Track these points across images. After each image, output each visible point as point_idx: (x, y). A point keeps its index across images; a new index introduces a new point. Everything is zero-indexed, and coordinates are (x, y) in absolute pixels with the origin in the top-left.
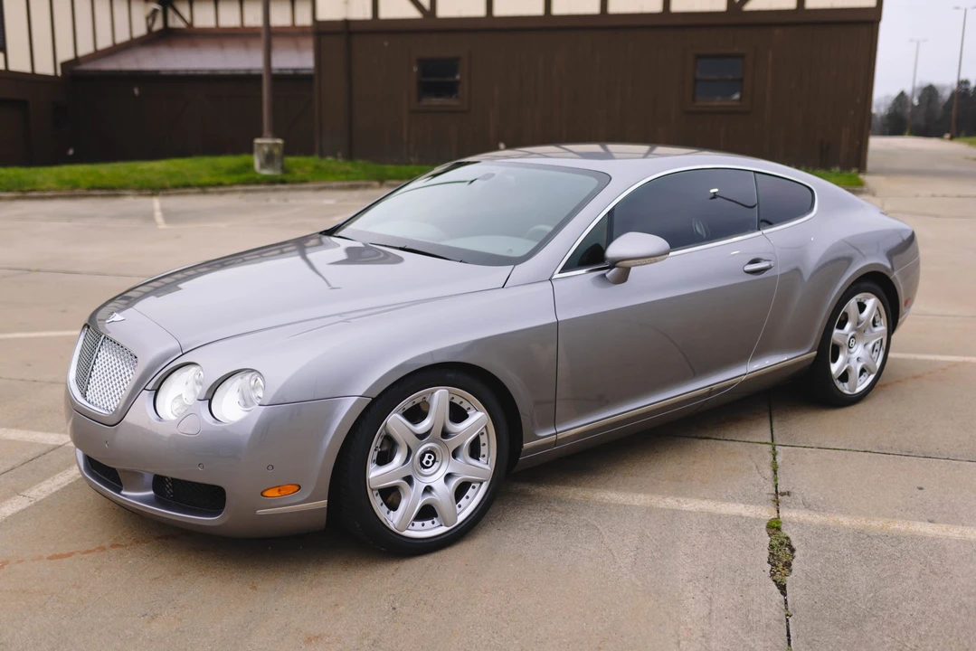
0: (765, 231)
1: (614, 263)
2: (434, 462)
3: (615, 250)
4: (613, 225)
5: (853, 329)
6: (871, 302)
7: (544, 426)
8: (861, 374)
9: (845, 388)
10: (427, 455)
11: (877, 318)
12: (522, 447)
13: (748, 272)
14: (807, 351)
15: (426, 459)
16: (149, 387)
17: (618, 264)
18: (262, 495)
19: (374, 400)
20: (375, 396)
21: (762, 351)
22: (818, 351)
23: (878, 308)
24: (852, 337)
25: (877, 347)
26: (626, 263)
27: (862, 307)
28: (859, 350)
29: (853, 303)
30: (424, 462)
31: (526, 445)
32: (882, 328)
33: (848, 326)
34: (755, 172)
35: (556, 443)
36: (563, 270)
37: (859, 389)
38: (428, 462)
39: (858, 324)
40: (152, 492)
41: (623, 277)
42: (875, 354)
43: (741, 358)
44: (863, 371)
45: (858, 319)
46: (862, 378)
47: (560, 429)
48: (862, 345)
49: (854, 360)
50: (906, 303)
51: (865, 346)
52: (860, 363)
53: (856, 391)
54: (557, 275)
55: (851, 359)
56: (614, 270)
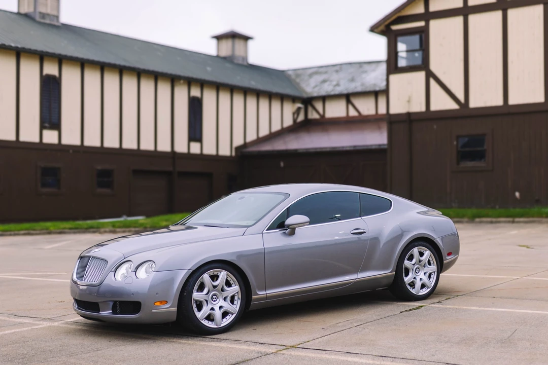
0: (363, 218)
1: (288, 226)
2: (216, 300)
3: (289, 221)
4: (289, 212)
5: (417, 264)
7: (261, 290)
9: (414, 292)
12: (252, 298)
13: (353, 233)
14: (389, 271)
16: (113, 270)
17: (290, 227)
18: (153, 304)
19: (194, 271)
20: (194, 269)
21: (365, 269)
22: (396, 272)
23: (430, 255)
24: (418, 268)
25: (432, 275)
26: (293, 226)
27: (421, 254)
28: (421, 275)
31: (254, 297)
32: (434, 266)
33: (414, 261)
34: (359, 193)
35: (267, 298)
36: (267, 230)
40: (111, 311)
41: (292, 233)
43: (354, 272)
45: (419, 259)
46: (424, 289)
47: (268, 292)
48: (423, 273)
49: (418, 279)
50: (449, 254)
51: (425, 273)
52: (422, 282)
53: (420, 294)
54: (265, 232)
55: (417, 278)
56: (289, 230)
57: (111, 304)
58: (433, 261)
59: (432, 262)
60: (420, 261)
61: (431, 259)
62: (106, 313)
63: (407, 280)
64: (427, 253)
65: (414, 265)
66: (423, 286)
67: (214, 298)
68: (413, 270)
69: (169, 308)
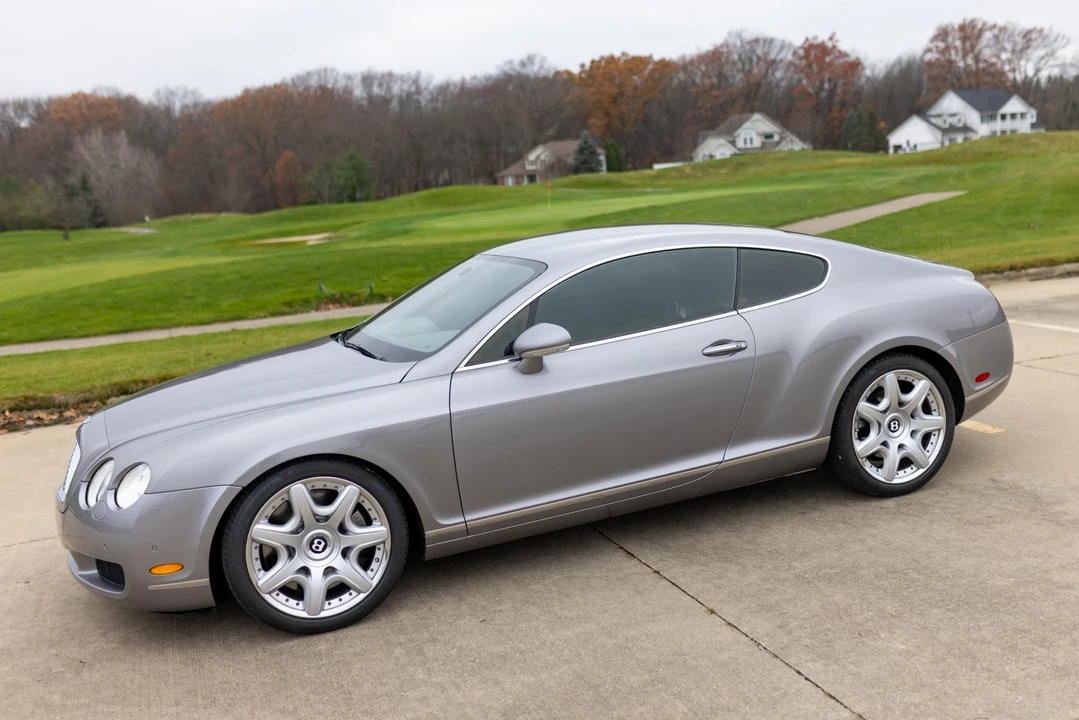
0: (740, 311)
1: (520, 354)
2: (324, 549)
3: (525, 340)
4: (532, 315)
5: (893, 410)
7: (449, 512)
10: (316, 541)
12: (424, 534)
13: (711, 354)
14: (811, 438)
15: (316, 544)
16: (88, 479)
17: (523, 355)
18: (150, 571)
19: (246, 488)
20: (245, 484)
21: (747, 436)
22: (831, 435)
23: (931, 392)
24: (895, 419)
25: (933, 437)
26: (535, 353)
27: (906, 386)
28: (903, 436)
30: (314, 547)
31: (428, 533)
33: (884, 403)
34: (738, 248)
35: (467, 531)
36: (469, 364)
37: (901, 480)
38: (317, 548)
40: (96, 571)
41: (538, 367)
43: (717, 444)
44: (907, 461)
45: (899, 399)
46: (908, 470)
47: (470, 516)
48: (907, 431)
49: (893, 445)
50: (981, 378)
51: (913, 433)
52: (903, 452)
53: (895, 481)
54: (462, 368)
55: (890, 444)
56: (523, 361)
58: (938, 402)
59: (933, 406)
60: (901, 404)
61: (931, 399)
62: (88, 574)
63: (861, 447)
64: (922, 386)
65: (884, 412)
66: (905, 463)
67: (318, 544)
68: (880, 425)
69: (187, 579)
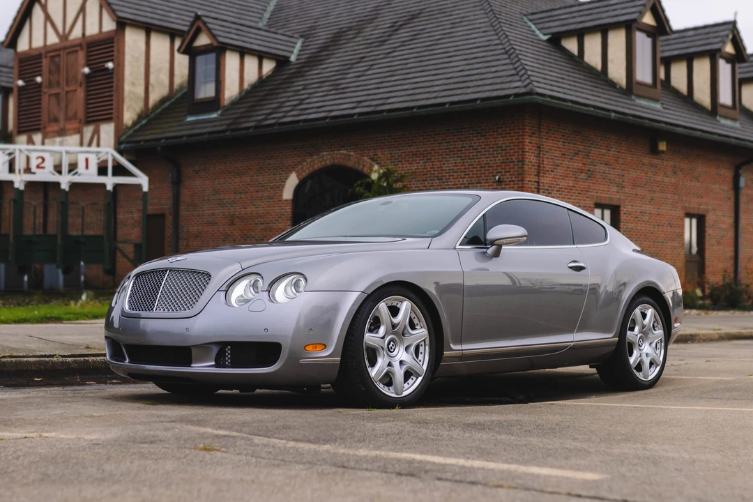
0: (578, 246)
1: (492, 243)
2: (394, 349)
3: (493, 234)
4: (487, 222)
5: (640, 332)
6: (650, 312)
7: (456, 343)
8: (650, 367)
9: (640, 376)
10: (392, 343)
11: (656, 324)
12: (443, 354)
13: (571, 268)
14: (611, 335)
16: (224, 288)
17: (496, 242)
18: (304, 347)
19: (369, 296)
20: (369, 292)
21: (583, 328)
22: (619, 339)
23: (655, 316)
24: (641, 338)
25: (659, 346)
26: (499, 242)
27: (644, 316)
28: (646, 348)
29: (637, 311)
31: (446, 353)
32: (659, 332)
33: (637, 329)
34: (568, 209)
35: (463, 357)
36: (460, 245)
37: (650, 378)
38: (391, 348)
39: (643, 328)
40: (214, 363)
41: (497, 254)
42: (658, 352)
43: (570, 329)
44: (651, 364)
45: (641, 323)
46: (653, 369)
47: (465, 347)
48: (648, 344)
49: (644, 357)
50: (676, 320)
51: (650, 344)
52: (649, 358)
54: (457, 247)
55: (642, 355)
56: (494, 248)
57: (215, 350)
62: (203, 367)
65: (637, 335)
67: (392, 346)
